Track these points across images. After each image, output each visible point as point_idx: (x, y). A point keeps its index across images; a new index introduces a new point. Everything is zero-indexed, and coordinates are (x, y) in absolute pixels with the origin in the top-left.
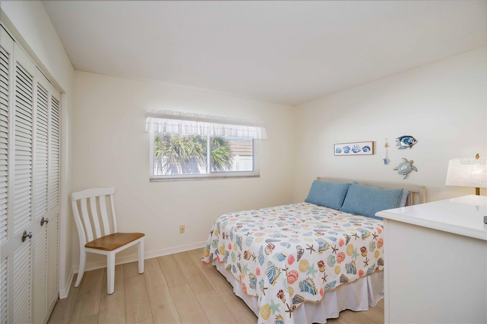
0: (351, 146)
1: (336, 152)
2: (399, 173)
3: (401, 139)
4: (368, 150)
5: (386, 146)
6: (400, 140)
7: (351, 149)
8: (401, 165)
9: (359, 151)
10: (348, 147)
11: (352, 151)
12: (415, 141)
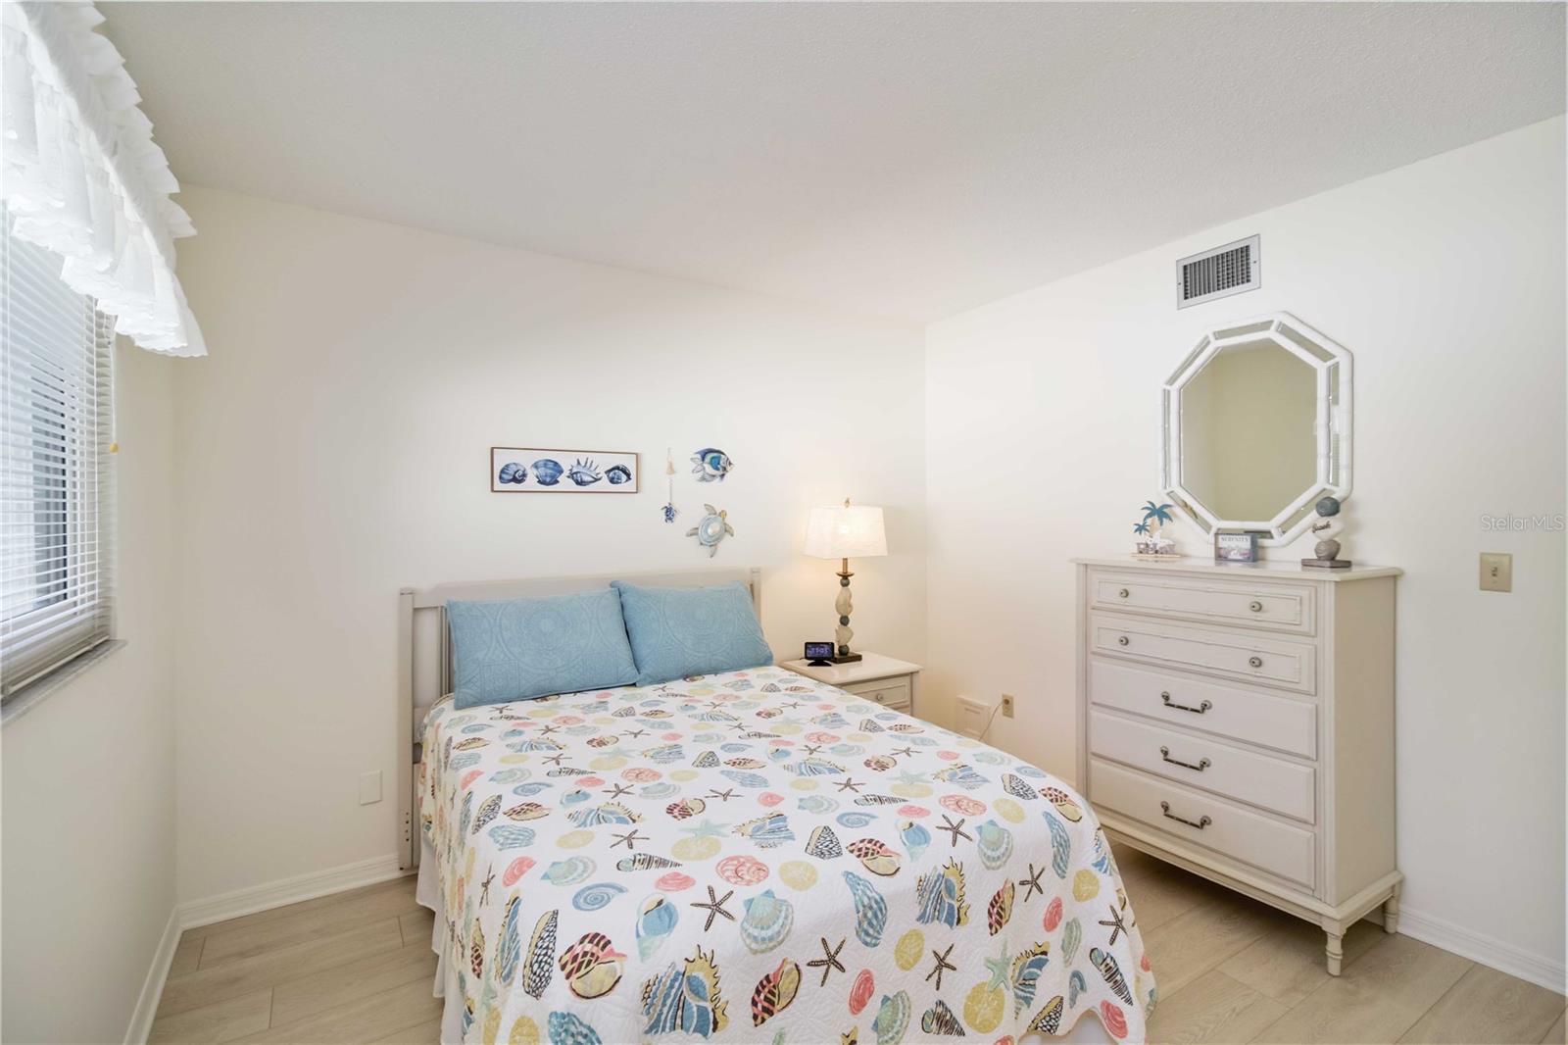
0: (567, 463)
1: (500, 478)
3: (704, 454)
4: (624, 477)
5: (671, 470)
6: (703, 459)
8: (707, 523)
9: (596, 480)
11: (571, 480)
12: (730, 464)
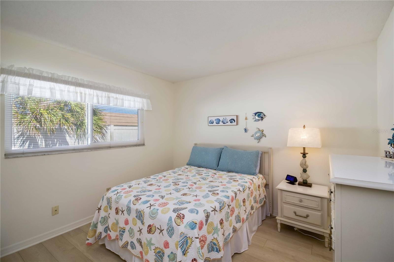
0: (221, 119)
1: (209, 123)
2: (255, 139)
3: (256, 114)
4: (234, 121)
5: (246, 119)
6: (255, 115)
7: (221, 121)
8: (256, 133)
9: (227, 122)
10: (219, 119)
11: (222, 123)
12: (265, 116)
